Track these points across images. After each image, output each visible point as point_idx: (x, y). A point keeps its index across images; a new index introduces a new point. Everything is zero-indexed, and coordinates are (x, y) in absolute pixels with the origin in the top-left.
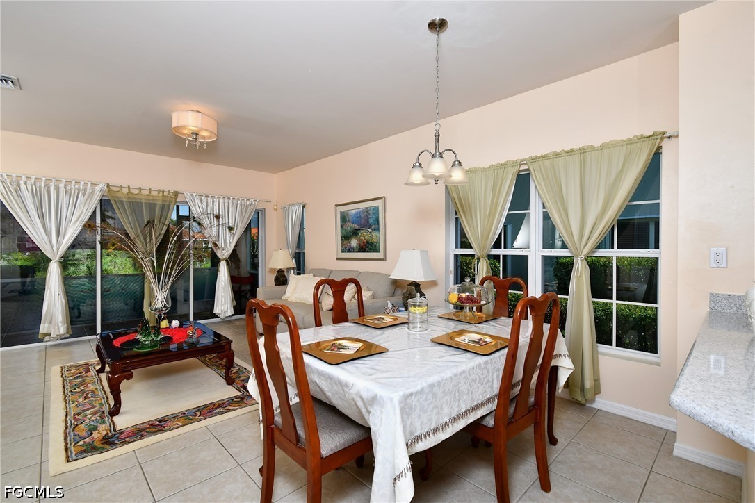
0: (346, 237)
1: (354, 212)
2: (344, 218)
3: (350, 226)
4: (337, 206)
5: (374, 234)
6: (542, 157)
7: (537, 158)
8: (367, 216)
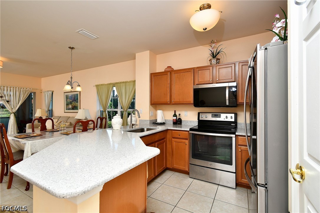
0: (67, 105)
1: (70, 95)
2: (67, 97)
3: (69, 100)
4: (64, 93)
5: (77, 103)
6: (118, 83)
7: (117, 83)
8: (74, 97)
